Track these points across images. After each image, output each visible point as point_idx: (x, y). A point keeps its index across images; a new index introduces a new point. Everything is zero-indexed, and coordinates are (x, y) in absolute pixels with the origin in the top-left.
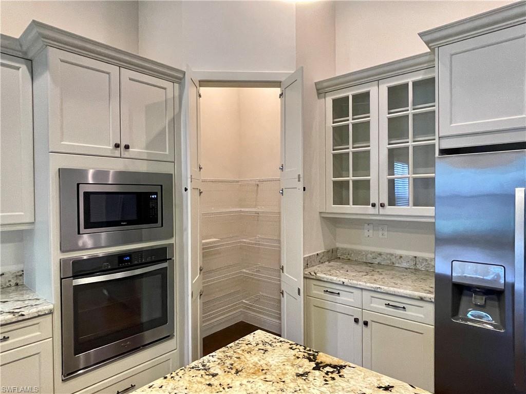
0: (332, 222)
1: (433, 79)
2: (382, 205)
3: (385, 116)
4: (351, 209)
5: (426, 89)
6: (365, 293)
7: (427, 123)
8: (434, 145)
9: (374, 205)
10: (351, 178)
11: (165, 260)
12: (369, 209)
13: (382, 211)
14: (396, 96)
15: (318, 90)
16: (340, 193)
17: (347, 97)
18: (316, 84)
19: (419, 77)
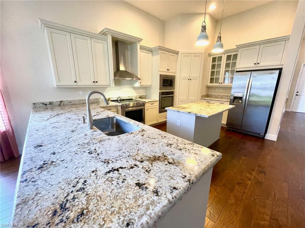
0: (208, 88)
1: (237, 54)
2: (222, 83)
3: (225, 62)
4: (214, 84)
5: (235, 56)
6: (216, 101)
7: (234, 64)
8: (235, 70)
9: (220, 83)
10: (215, 77)
11: (173, 94)
12: (218, 84)
13: (222, 84)
14: (229, 58)
15: (209, 55)
16: (212, 80)
17: (216, 57)
18: (209, 53)
19: (235, 53)
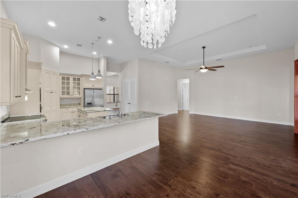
2: (72, 95)
3: (72, 82)
4: (66, 96)
10: (66, 91)
12: (70, 96)
14: (74, 79)
15: (60, 74)
16: (63, 93)
17: (65, 77)
19: (78, 78)
